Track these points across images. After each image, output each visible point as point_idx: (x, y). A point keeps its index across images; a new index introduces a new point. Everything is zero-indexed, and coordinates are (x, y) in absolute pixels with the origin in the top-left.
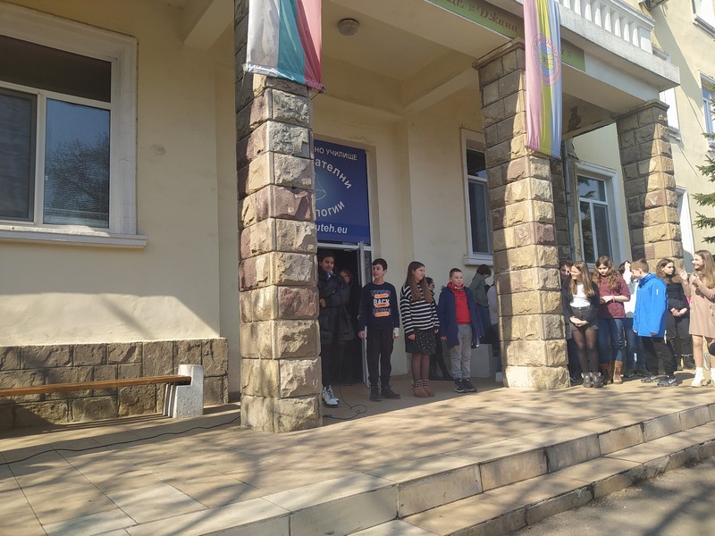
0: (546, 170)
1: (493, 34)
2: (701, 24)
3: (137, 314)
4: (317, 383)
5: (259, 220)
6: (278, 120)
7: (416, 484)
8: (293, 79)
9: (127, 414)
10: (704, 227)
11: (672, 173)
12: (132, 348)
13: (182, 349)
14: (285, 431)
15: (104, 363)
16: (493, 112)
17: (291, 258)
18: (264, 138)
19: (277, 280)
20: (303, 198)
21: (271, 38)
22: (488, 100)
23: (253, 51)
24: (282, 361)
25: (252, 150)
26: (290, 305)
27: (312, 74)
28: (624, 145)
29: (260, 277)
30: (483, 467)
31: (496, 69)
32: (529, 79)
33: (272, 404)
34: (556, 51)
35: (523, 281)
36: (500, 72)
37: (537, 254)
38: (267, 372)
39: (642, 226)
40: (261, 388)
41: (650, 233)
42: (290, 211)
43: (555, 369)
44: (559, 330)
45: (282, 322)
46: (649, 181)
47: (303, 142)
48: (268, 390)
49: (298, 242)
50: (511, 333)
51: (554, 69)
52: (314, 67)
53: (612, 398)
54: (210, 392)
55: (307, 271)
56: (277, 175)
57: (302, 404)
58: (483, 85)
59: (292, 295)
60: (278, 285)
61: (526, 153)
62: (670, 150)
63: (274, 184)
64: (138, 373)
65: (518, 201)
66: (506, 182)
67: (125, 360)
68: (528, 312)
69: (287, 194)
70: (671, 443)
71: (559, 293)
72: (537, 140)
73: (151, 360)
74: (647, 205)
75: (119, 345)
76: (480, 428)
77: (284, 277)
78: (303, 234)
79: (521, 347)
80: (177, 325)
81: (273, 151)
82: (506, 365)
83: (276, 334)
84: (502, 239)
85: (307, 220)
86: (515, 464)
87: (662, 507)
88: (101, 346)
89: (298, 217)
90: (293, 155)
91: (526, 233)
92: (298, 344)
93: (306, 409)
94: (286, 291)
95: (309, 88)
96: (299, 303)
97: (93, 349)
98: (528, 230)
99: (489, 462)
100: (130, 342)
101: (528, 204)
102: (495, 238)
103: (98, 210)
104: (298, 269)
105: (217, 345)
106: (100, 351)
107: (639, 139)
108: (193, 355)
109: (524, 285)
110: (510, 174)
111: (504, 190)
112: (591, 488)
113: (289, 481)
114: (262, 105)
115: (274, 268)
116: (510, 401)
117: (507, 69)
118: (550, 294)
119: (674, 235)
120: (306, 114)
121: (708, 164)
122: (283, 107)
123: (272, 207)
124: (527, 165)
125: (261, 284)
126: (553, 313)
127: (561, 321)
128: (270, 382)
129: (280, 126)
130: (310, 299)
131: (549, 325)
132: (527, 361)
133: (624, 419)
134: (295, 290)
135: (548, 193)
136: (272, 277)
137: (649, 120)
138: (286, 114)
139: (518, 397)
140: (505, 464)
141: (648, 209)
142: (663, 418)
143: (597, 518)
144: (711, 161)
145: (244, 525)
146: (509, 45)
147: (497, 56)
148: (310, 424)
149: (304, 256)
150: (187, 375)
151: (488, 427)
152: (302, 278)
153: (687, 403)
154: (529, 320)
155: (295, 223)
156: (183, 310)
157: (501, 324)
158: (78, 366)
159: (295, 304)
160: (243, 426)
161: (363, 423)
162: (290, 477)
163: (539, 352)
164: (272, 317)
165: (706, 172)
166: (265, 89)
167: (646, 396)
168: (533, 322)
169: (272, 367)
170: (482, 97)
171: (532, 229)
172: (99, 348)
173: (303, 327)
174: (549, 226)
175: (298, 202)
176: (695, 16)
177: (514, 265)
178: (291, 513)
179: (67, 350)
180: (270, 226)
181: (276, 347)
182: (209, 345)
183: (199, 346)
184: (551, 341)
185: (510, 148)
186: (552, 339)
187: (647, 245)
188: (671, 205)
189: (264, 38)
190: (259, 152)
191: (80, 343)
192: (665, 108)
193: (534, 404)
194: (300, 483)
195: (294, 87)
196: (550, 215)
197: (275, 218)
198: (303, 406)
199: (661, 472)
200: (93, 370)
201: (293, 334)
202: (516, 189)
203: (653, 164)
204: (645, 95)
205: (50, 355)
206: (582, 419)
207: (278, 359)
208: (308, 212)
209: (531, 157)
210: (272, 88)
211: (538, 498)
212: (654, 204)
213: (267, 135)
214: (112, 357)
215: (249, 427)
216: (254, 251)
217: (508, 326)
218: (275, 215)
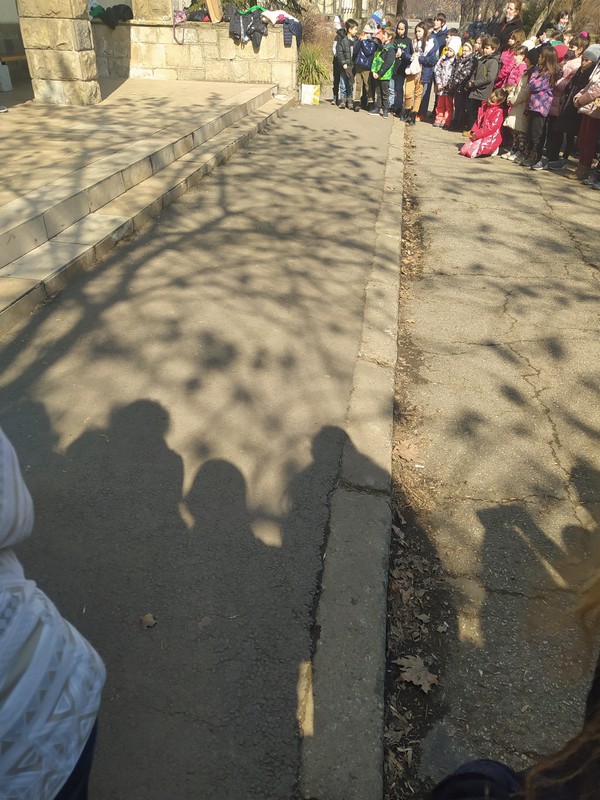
43: (88, 84)
44: (88, 40)
68: (56, 14)
126: (81, 18)
127: (88, 28)
131: (80, 34)
132: (60, 75)
154: (59, 26)
163: (74, 64)
168: (64, 28)
184: (84, 53)
186: (85, 49)
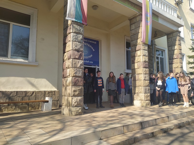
0: (147, 48)
1: (133, 11)
2: (191, 9)
3: (35, 83)
4: (82, 103)
5: (68, 59)
6: (74, 33)
7: (106, 131)
8: (79, 22)
9: (31, 110)
10: (189, 64)
11: (181, 50)
12: (33, 92)
13: (47, 93)
14: (73, 116)
15: (25, 96)
16: (133, 32)
17: (76, 70)
18: (71, 37)
19: (73, 75)
20: (80, 54)
21: (73, 11)
22: (132, 29)
23: (68, 14)
24: (73, 97)
25: (67, 40)
26: (76, 82)
27: (84, 21)
28: (169, 42)
29: (68, 75)
30: (124, 127)
31: (134, 20)
32: (143, 23)
33: (70, 108)
34: (151, 16)
35: (139, 77)
36: (135, 21)
37: (143, 70)
38: (69, 100)
39: (172, 64)
40: (67, 104)
41: (174, 66)
42: (77, 57)
43: (147, 101)
44: (148, 91)
45: (73, 87)
46: (175, 52)
47: (81, 39)
48: (69, 105)
49: (79, 65)
50: (135, 91)
51: (150, 21)
52: (85, 19)
53: (161, 110)
54: (54, 105)
55: (81, 73)
56: (74, 47)
57: (78, 108)
58: (131, 25)
59: (76, 79)
60: (73, 77)
61: (141, 43)
62: (181, 43)
63: (73, 50)
64: (35, 99)
65: (139, 56)
66: (136, 51)
67: (31, 95)
68: (140, 86)
69: (76, 53)
70: (175, 122)
71: (149, 81)
72: (145, 40)
73: (38, 96)
74: (174, 58)
75: (30, 91)
76: (125, 117)
77: (74, 75)
78: (80, 63)
79: (138, 95)
80: (46, 86)
81: (73, 41)
82: (134, 100)
83: (72, 90)
84: (134, 66)
85: (81, 60)
86: (133, 126)
87: (171, 139)
88: (25, 92)
89: (79, 59)
90: (78, 42)
91: (141, 65)
92: (77, 93)
93: (79, 110)
94: (75, 79)
95: (83, 24)
96: (78, 82)
97: (23, 92)
98: (141, 64)
99: (126, 126)
100: (33, 91)
101: (141, 57)
102: (132, 66)
103: (26, 55)
104: (78, 73)
105: (56, 92)
106: (25, 93)
107: (173, 40)
108: (50, 95)
109: (139, 79)
110: (137, 49)
111: (135, 53)
112: (153, 133)
113: (72, 129)
114: (70, 28)
115: (72, 72)
116: (134, 109)
117: (137, 20)
118: (146, 81)
119: (181, 66)
120: (82, 31)
121: (191, 48)
122: (76, 29)
123: (72, 56)
124: (141, 46)
125: (68, 76)
126: (147, 86)
127: (149, 89)
128: (69, 103)
129: (75, 34)
130: (81, 81)
131: (146, 89)
132: (139, 99)
133: (163, 115)
134: (77, 78)
135: (147, 54)
136: (71, 74)
137: (176, 35)
138: (77, 31)
139: (136, 108)
140: (130, 126)
141: (174, 59)
142: (174, 115)
143: (154, 141)
144: (192, 47)
145: (59, 140)
146: (138, 14)
147: (135, 17)
148: (80, 114)
149: (80, 69)
150: (48, 100)
151: (127, 116)
152: (79, 75)
153: (181, 112)
154: (140, 88)
155: (78, 60)
156: (48, 83)
157: (133, 89)
158: (19, 97)
159: (77, 82)
160: (62, 114)
161: (94, 114)
162: (73, 128)
163: (143, 96)
164: (71, 85)
165: (190, 50)
166: (71, 24)
167: (170, 109)
168: (141, 89)
169: (70, 98)
170: (130, 28)
171: (142, 64)
172: (24, 92)
173: (79, 88)
174: (147, 63)
175: (79, 55)
176: (190, 7)
177: (137, 73)
178: (72, 137)
179: (16, 92)
180: (71, 61)
181: (71, 93)
182: (54, 92)
183: (51, 92)
184: (146, 94)
185: (137, 42)
186: (146, 93)
187: (173, 69)
188: (180, 58)
189: (72, 11)
190: (69, 41)
191: (19, 90)
192: (180, 32)
193: (140, 110)
194: (75, 130)
195: (79, 24)
196: (147, 60)
197: (73, 59)
198: (78, 109)
199: (172, 130)
200: (23, 98)
201: (76, 90)
202: (138, 53)
203: (176, 47)
204: (175, 29)
205: (11, 94)
206: (152, 115)
207: (72, 97)
208: (82, 58)
209: (143, 44)
210: (73, 24)
211: (138, 135)
212: (176, 58)
213: (71, 36)
214: (28, 95)
215: (64, 114)
216: (67, 68)
217: (135, 90)
218: (73, 58)
